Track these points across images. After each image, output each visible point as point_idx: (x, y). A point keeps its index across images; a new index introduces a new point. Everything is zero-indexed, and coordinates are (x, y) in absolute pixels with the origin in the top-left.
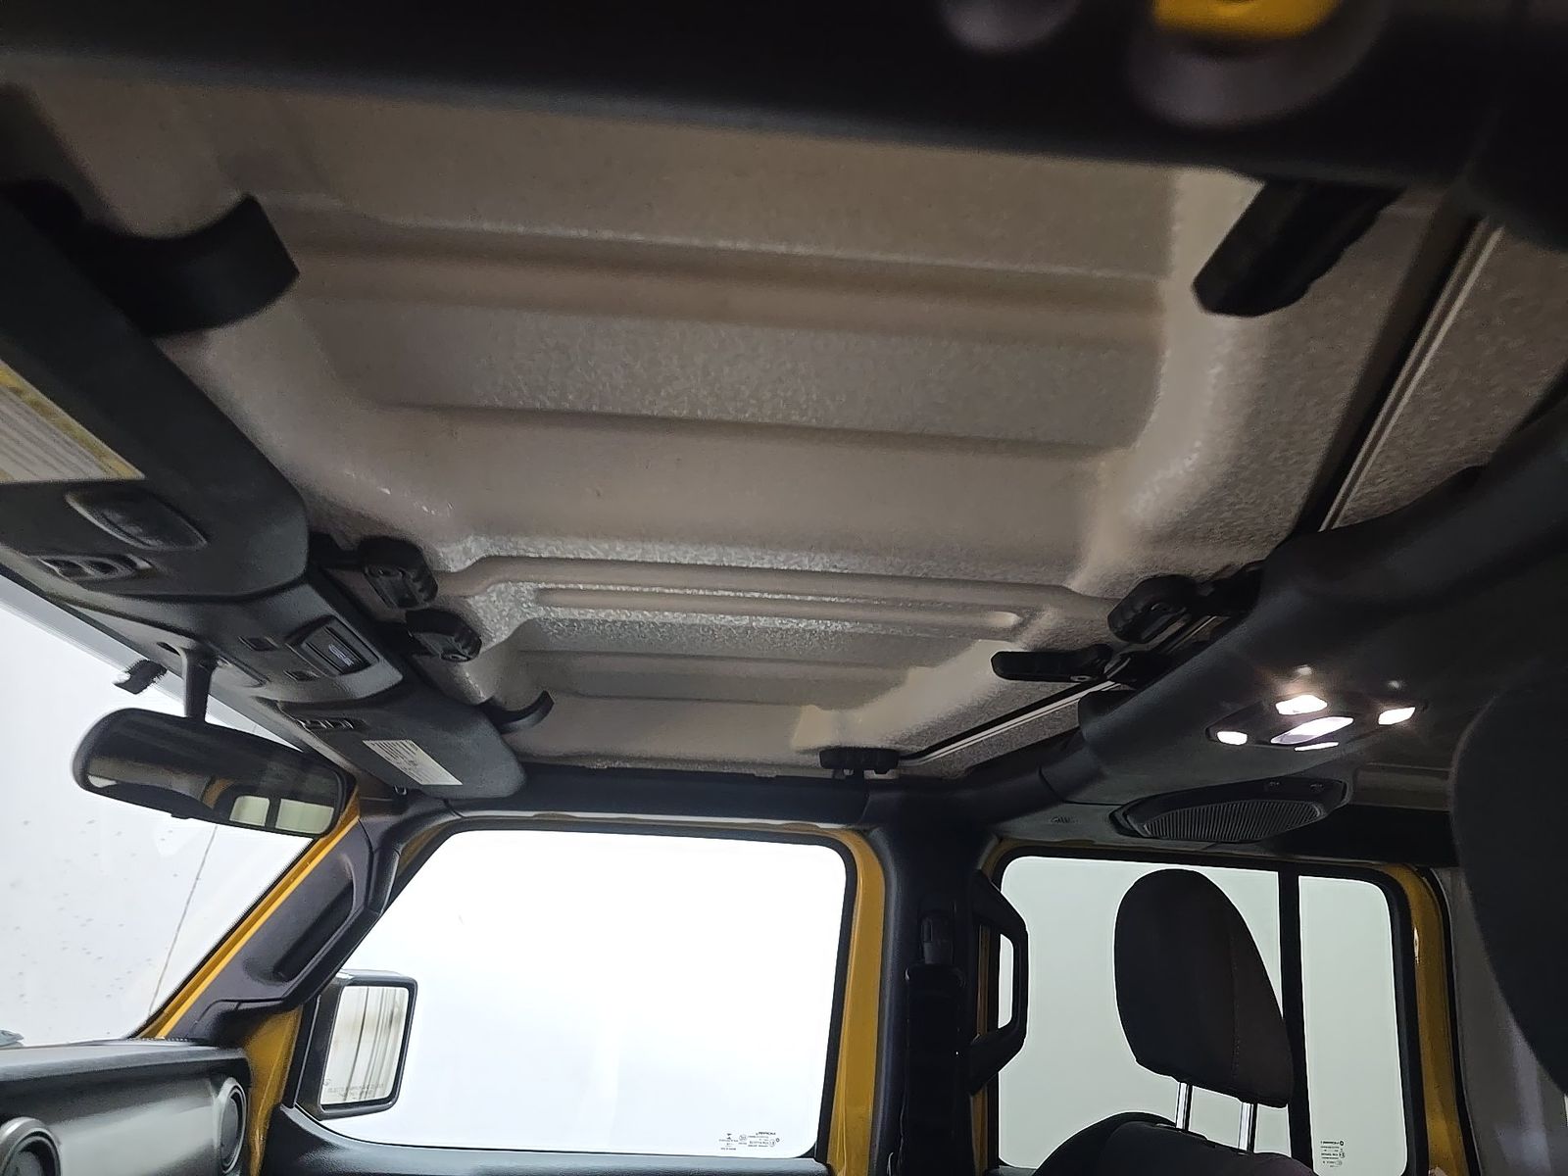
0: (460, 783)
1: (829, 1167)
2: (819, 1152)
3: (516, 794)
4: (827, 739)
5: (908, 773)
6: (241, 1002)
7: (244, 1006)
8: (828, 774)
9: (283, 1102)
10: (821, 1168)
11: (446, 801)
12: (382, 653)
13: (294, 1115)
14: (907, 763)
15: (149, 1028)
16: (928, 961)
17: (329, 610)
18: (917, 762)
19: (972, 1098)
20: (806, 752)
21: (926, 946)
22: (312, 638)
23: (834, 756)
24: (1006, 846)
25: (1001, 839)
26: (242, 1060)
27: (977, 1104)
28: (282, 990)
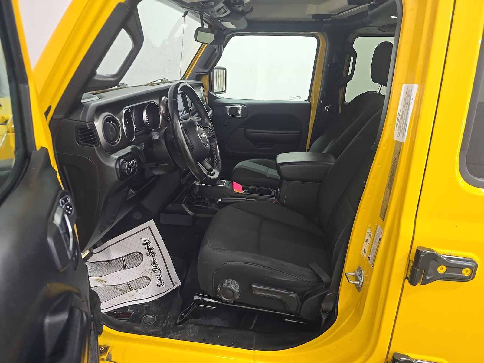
0: (235, 27)
1: (310, 102)
2: (309, 100)
3: (246, 28)
4: (314, 12)
5: (333, 18)
6: (199, 73)
7: (200, 74)
8: (314, 20)
9: (209, 91)
10: (309, 102)
11: (231, 31)
12: (229, 9)
13: (211, 93)
14: (333, 16)
15: (184, 77)
16: (333, 62)
17: (224, 5)
18: (336, 16)
19: (340, 89)
20: (309, 15)
21: (333, 59)
22: (221, 10)
23: (315, 16)
24: (355, 35)
25: (354, 33)
26: (202, 83)
27: (341, 91)
28: (207, 71)
